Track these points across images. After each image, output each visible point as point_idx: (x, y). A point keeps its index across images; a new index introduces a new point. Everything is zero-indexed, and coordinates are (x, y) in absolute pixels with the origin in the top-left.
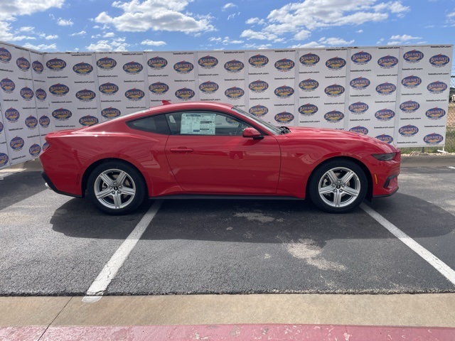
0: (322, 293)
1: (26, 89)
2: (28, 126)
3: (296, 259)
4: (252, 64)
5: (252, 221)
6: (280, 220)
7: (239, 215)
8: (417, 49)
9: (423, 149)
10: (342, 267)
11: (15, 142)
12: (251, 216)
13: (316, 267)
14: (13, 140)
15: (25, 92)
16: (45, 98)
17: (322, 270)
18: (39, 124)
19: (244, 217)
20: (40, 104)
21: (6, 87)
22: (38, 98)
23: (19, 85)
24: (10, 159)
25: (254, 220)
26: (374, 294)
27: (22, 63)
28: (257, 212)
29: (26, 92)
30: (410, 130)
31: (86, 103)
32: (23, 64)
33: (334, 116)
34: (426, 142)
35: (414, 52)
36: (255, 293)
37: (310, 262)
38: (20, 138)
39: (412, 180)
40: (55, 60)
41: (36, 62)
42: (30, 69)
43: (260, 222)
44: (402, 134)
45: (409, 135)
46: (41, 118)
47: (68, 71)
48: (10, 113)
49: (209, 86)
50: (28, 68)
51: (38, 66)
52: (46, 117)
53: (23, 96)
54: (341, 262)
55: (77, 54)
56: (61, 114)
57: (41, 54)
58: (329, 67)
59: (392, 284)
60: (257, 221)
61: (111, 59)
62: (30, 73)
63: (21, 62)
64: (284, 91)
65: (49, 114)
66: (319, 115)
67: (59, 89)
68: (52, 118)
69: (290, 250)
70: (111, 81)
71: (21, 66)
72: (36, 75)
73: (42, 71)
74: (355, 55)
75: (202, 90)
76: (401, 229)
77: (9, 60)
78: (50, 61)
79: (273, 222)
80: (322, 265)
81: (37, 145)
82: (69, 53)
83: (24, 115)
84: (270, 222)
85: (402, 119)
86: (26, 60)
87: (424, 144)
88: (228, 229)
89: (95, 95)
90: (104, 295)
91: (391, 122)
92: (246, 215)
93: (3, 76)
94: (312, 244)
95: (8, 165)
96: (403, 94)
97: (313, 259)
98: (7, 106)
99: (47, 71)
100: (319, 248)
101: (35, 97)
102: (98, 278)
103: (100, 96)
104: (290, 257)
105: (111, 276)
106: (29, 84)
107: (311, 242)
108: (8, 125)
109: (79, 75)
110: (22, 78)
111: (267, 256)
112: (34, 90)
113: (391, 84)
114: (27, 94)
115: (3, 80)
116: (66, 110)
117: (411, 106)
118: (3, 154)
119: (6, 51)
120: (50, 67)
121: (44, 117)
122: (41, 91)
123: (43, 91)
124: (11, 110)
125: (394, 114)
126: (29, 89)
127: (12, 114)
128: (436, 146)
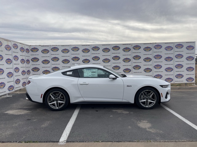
0: (155, 142)
1: (23, 60)
2: (22, 74)
3: (142, 128)
4: (113, 49)
5: (120, 113)
6: (132, 113)
7: (114, 111)
9: (186, 84)
10: (161, 132)
12: (119, 111)
13: (151, 132)
14: (16, 80)
16: (29, 63)
17: (153, 133)
18: (26, 74)
19: (116, 112)
20: (27, 65)
21: (15, 59)
22: (27, 63)
23: (20, 58)
24: (15, 88)
25: (121, 113)
26: (176, 142)
27: (22, 49)
28: (121, 110)
30: (180, 76)
31: (46, 65)
33: (148, 70)
34: (187, 81)
36: (128, 141)
37: (148, 130)
38: (19, 79)
40: (34, 48)
41: (27, 49)
42: (24, 52)
43: (124, 114)
44: (177, 77)
45: (179, 78)
47: (39, 52)
49: (96, 58)
50: (24, 51)
51: (27, 51)
52: (29, 71)
53: (21, 62)
54: (160, 130)
55: (44, 46)
56: (35, 70)
57: (29, 46)
58: (145, 50)
59: (183, 138)
60: (122, 113)
61: (57, 48)
62: (25, 53)
63: (21, 49)
65: (30, 69)
67: (35, 60)
68: (31, 71)
69: (139, 125)
70: (56, 56)
73: (29, 52)
74: (156, 46)
75: (93, 60)
76: (183, 117)
77: (17, 48)
78: (32, 49)
80: (153, 131)
81: (25, 82)
82: (40, 45)
83: (21, 70)
84: (128, 114)
85: (176, 71)
87: (186, 82)
88: (111, 116)
89: (49, 62)
90: (66, 142)
91: (172, 73)
93: (14, 54)
94: (147, 123)
95: (14, 90)
96: (176, 62)
97: (149, 128)
98: (15, 66)
99: (31, 53)
100: (150, 124)
101: (25, 63)
102: (63, 135)
103: (52, 62)
104: (139, 128)
105: (68, 135)
106: (24, 58)
107: (146, 121)
108: (15, 74)
109: (43, 54)
110: (22, 55)
111: (130, 127)
112: (26, 60)
113: (171, 57)
114: (23, 61)
115: (14, 56)
116: (37, 68)
117: (179, 66)
118: (12, 86)
119: (16, 45)
120: (32, 51)
121: (28, 71)
122: (28, 60)
123: (29, 60)
124: (17, 68)
125: (173, 69)
126: (24, 60)
127: (17, 69)
128: (191, 82)
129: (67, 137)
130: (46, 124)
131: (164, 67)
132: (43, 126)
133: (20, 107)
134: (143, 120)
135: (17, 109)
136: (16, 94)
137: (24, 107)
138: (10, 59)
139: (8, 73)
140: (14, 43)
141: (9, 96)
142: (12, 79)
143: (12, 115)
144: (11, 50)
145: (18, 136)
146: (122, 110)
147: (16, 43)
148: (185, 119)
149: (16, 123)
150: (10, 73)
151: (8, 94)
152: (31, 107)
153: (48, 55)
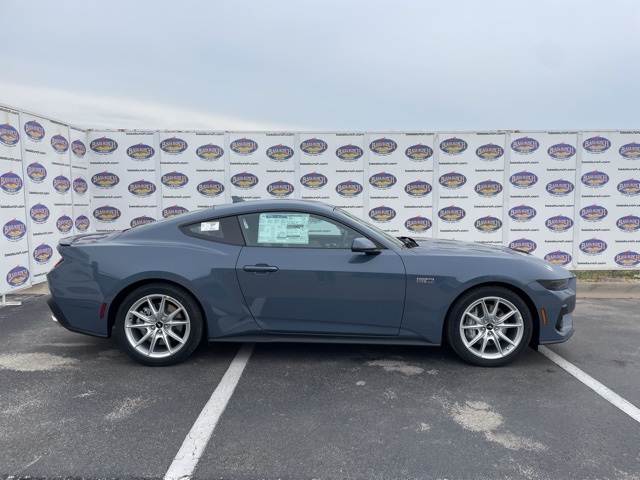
1: (61, 178)
2: (60, 230)
3: (469, 433)
4: (374, 151)
5: (391, 373)
6: (433, 372)
8: (601, 135)
9: (614, 273)
10: (539, 445)
11: (40, 251)
12: (389, 366)
13: (502, 445)
15: (59, 182)
16: (85, 191)
17: (511, 451)
18: (74, 227)
19: (377, 367)
20: (78, 199)
21: (34, 175)
22: (76, 191)
23: (53, 173)
24: (32, 275)
25: (395, 371)
27: (59, 142)
29: (61, 183)
30: (594, 245)
31: (141, 198)
32: (60, 144)
33: (488, 223)
34: (619, 263)
35: (598, 139)
37: (490, 437)
38: (47, 247)
39: (609, 317)
40: (103, 140)
41: (77, 142)
42: (68, 152)
43: (404, 374)
44: (584, 251)
45: (593, 253)
46: (78, 219)
47: (120, 154)
48: (37, 211)
49: (315, 179)
50: (66, 150)
51: (79, 148)
52: (85, 217)
53: (56, 188)
54: (536, 439)
55: (134, 133)
56: (106, 214)
57: (84, 131)
58: (481, 156)
59: (617, 472)
60: (399, 373)
61: (180, 140)
62: (68, 156)
63: (57, 141)
64: (418, 188)
65: (89, 213)
66: (468, 222)
67: (106, 179)
68: (92, 219)
69: (457, 418)
70: (179, 169)
71: (58, 146)
72: (75, 160)
73: (83, 154)
74: (517, 141)
75: (305, 185)
76: (612, 389)
77: (41, 137)
78: (96, 141)
79: (424, 375)
80: (509, 442)
82: (122, 131)
83: (55, 214)
84: (420, 375)
85: (583, 230)
86: (63, 139)
87: (615, 266)
88: (358, 383)
89: (155, 188)
91: (567, 235)
92: (381, 363)
93: (31, 159)
94: (488, 410)
95: (28, 284)
96: (584, 196)
97: (494, 432)
98: (34, 201)
99: (90, 155)
100: (497, 416)
101: (71, 189)
102: (180, 454)
103: (163, 190)
104: (458, 429)
105: (198, 454)
106: (65, 172)
107: (485, 405)
108: (33, 227)
109: (134, 161)
110: (57, 163)
111: (425, 427)
112: (72, 180)
113: (566, 182)
114: (61, 185)
115: (31, 166)
116: (113, 208)
117: (595, 212)
118: (23, 268)
119: (38, 125)
120: (94, 150)
121: (82, 218)
122: (80, 181)
123: (83, 181)
124: (39, 207)
125: (572, 223)
126: (65, 179)
127: (40, 212)
128: (632, 268)
129: (196, 461)
130: (122, 411)
131: (544, 214)
132: (112, 416)
133: (41, 345)
134: (473, 400)
135: (29, 352)
136: (36, 296)
137: (57, 344)
138: (16, 176)
139: (8, 224)
140: (31, 119)
141: (9, 304)
142: (21, 244)
143: (9, 370)
144: (18, 144)
145: (13, 455)
146: (400, 360)
147: (38, 121)
148: (620, 399)
149: (16, 404)
150: (14, 223)
151: (7, 295)
152: (79, 345)
153: (150, 163)
